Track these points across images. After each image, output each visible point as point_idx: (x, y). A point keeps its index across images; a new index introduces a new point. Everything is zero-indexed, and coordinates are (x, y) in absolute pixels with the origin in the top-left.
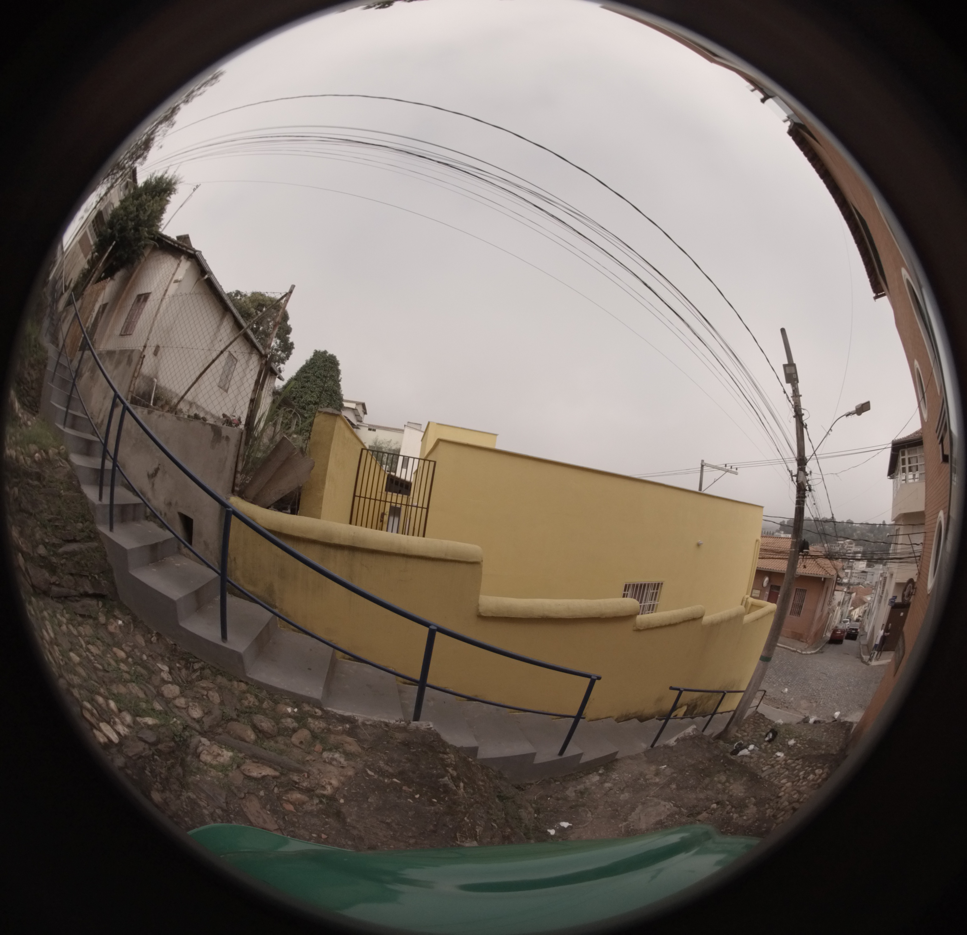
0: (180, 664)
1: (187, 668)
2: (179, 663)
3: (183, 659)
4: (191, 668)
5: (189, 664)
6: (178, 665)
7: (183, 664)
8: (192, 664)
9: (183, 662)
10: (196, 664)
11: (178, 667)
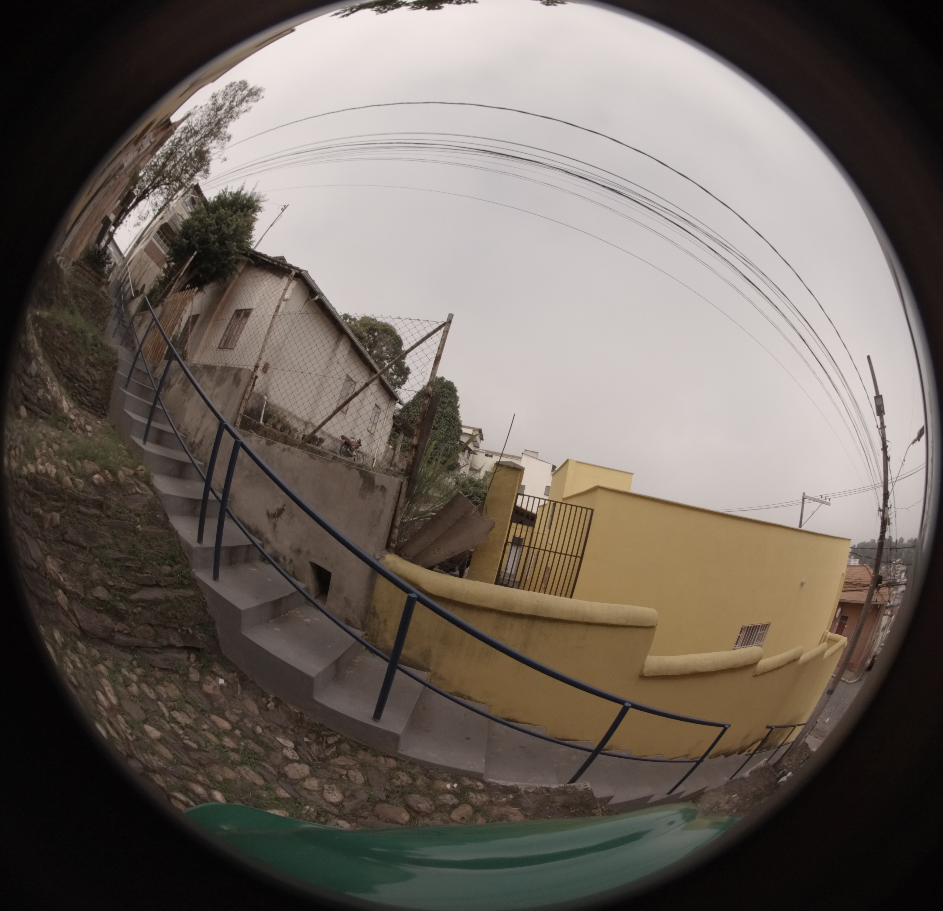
0: (309, 739)
1: (319, 743)
2: (307, 737)
3: (311, 731)
4: (324, 743)
5: (321, 739)
6: (306, 740)
7: (314, 738)
8: (325, 738)
9: (313, 736)
10: (330, 737)
11: (307, 743)
